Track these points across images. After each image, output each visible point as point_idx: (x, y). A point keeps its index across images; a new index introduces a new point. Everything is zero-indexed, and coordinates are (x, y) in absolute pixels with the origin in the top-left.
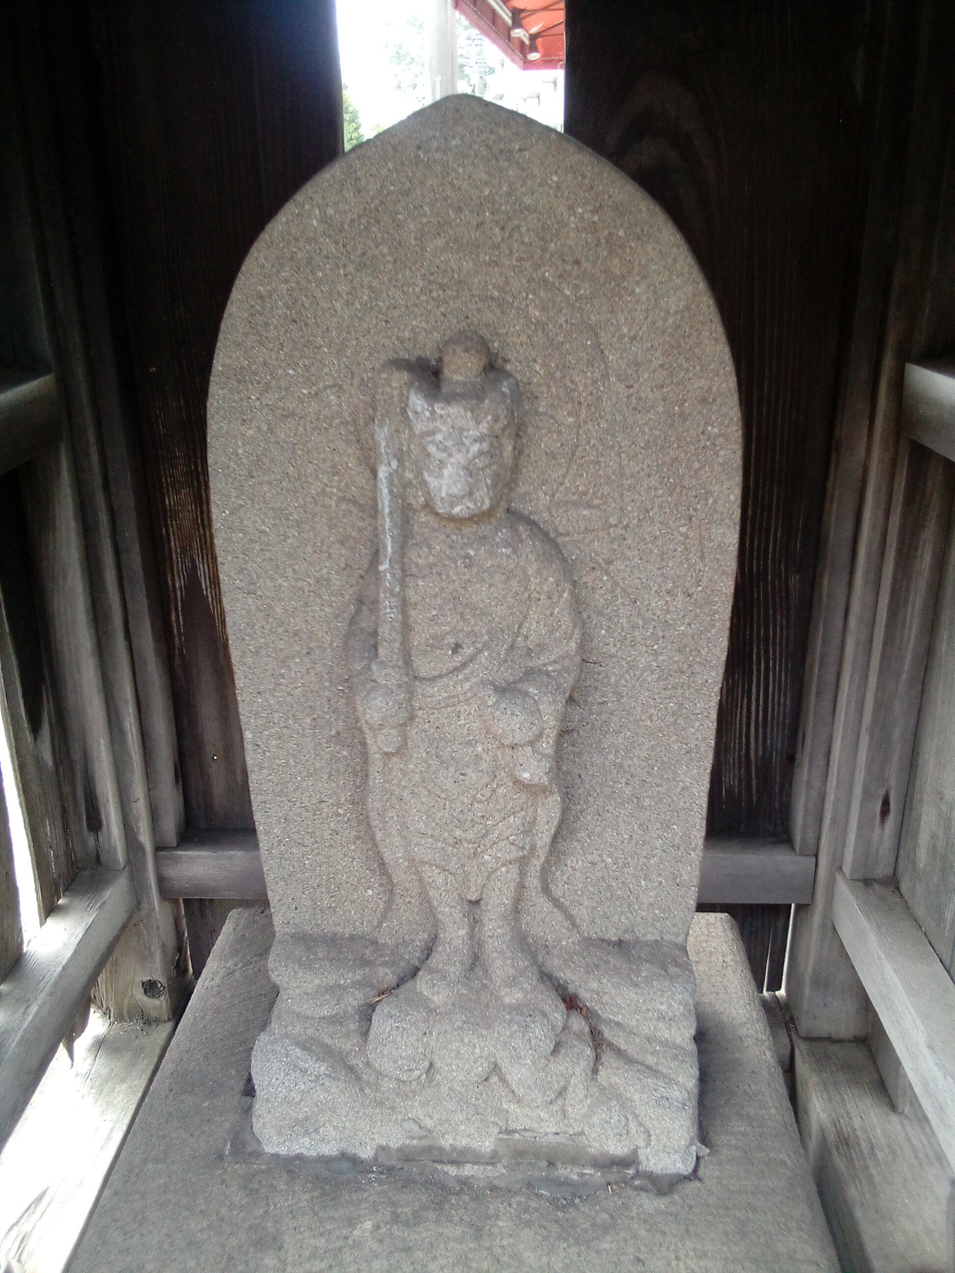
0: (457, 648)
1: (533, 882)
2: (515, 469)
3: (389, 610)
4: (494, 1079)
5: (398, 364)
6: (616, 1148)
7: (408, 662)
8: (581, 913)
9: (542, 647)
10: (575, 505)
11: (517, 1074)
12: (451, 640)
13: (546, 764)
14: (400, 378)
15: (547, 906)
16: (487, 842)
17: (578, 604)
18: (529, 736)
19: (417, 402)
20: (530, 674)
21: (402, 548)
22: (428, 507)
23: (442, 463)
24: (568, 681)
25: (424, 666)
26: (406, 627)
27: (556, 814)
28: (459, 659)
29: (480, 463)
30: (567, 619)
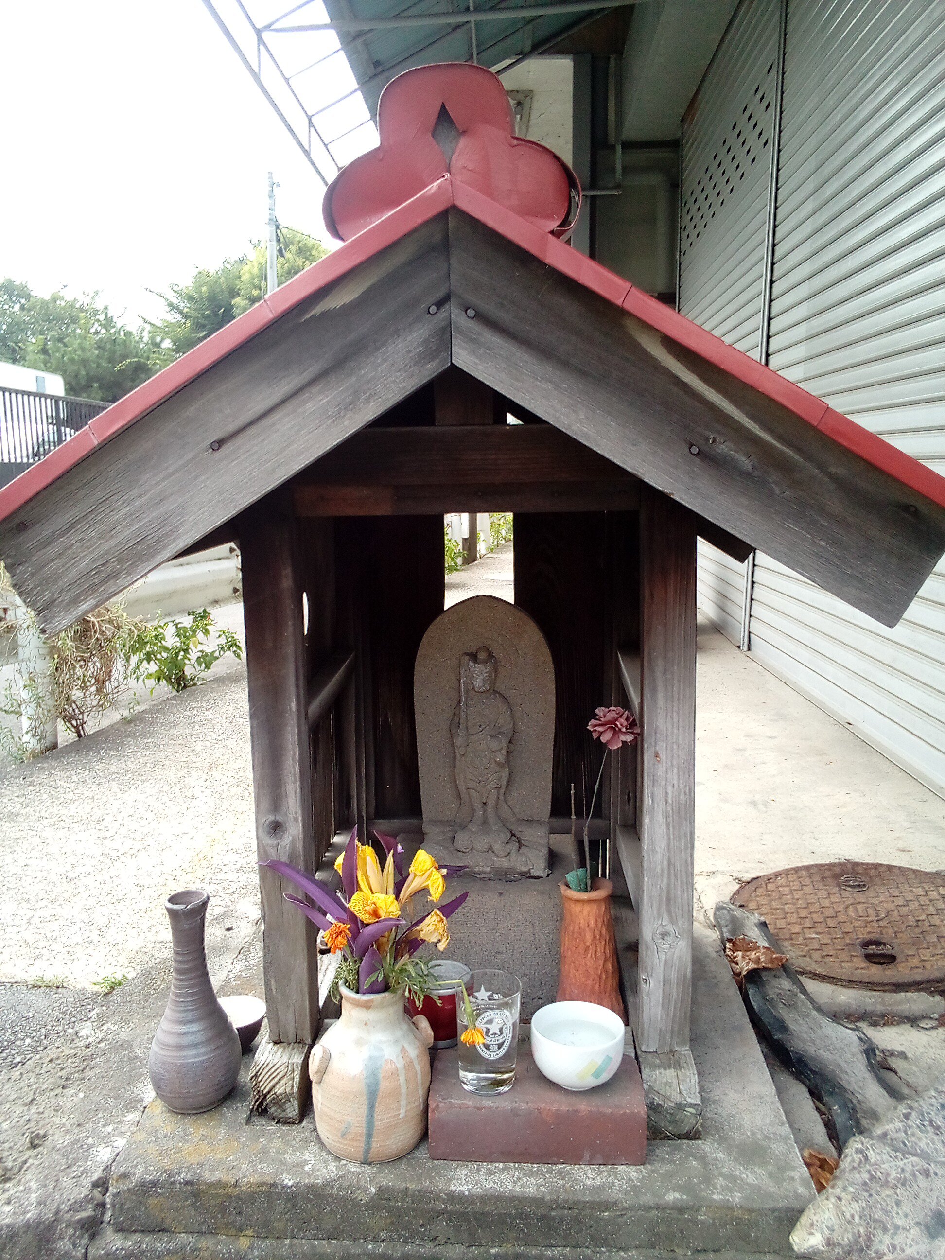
0: (480, 726)
1: (501, 798)
2: (495, 679)
3: (463, 716)
4: (490, 851)
5: (467, 654)
6: (525, 869)
7: (468, 730)
8: (516, 810)
9: (502, 726)
10: (511, 689)
11: (497, 847)
12: (479, 724)
13: (504, 757)
14: (467, 658)
15: (506, 806)
16: (489, 781)
17: (512, 716)
18: (499, 748)
19: (471, 664)
20: (499, 733)
21: (466, 700)
22: (473, 689)
23: (477, 678)
24: (510, 735)
25: (471, 731)
26: (467, 721)
27: (508, 774)
28: (481, 729)
29: (487, 678)
30: (509, 719)
